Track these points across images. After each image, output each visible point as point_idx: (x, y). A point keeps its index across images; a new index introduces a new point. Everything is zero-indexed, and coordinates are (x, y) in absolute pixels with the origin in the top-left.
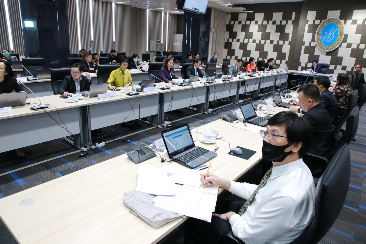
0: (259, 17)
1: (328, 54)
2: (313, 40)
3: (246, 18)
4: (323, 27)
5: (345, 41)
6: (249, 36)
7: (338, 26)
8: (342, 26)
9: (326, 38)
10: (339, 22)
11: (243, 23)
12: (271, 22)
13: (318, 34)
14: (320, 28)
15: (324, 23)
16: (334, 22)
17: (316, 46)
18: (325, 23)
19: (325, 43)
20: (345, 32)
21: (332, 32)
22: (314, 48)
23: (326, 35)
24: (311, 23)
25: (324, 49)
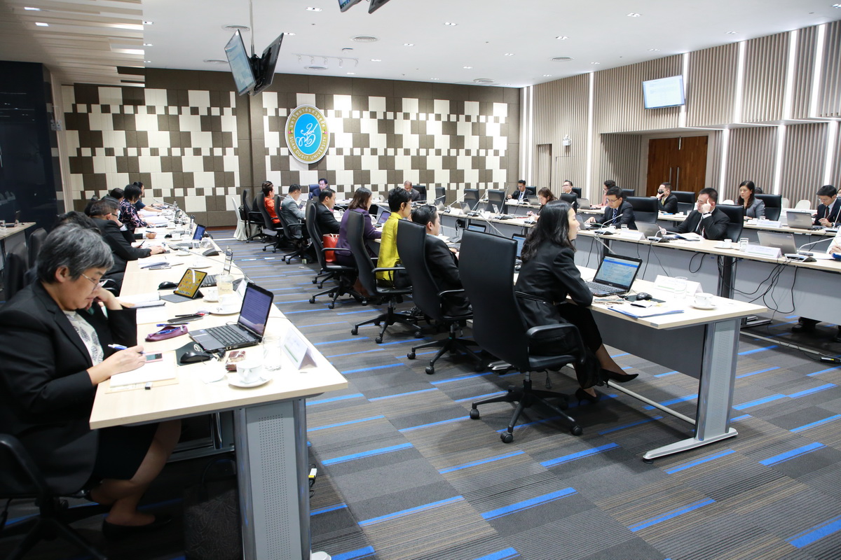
0: (157, 98)
1: (311, 167)
2: (283, 143)
3: (121, 98)
4: (295, 121)
5: (332, 145)
6: (138, 140)
7: (318, 119)
8: (323, 120)
9: (303, 140)
10: (319, 113)
11: (115, 109)
12: (186, 110)
13: (290, 133)
14: (290, 124)
15: (295, 113)
16: (311, 113)
17: (290, 154)
18: (297, 114)
19: (303, 148)
20: (330, 131)
21: (312, 130)
22: (287, 158)
23: (303, 136)
24: (271, 113)
25: (305, 160)
